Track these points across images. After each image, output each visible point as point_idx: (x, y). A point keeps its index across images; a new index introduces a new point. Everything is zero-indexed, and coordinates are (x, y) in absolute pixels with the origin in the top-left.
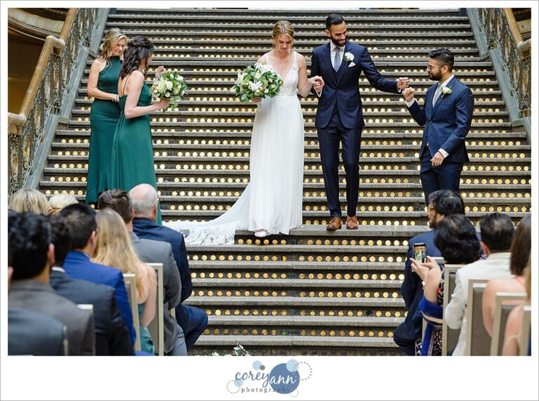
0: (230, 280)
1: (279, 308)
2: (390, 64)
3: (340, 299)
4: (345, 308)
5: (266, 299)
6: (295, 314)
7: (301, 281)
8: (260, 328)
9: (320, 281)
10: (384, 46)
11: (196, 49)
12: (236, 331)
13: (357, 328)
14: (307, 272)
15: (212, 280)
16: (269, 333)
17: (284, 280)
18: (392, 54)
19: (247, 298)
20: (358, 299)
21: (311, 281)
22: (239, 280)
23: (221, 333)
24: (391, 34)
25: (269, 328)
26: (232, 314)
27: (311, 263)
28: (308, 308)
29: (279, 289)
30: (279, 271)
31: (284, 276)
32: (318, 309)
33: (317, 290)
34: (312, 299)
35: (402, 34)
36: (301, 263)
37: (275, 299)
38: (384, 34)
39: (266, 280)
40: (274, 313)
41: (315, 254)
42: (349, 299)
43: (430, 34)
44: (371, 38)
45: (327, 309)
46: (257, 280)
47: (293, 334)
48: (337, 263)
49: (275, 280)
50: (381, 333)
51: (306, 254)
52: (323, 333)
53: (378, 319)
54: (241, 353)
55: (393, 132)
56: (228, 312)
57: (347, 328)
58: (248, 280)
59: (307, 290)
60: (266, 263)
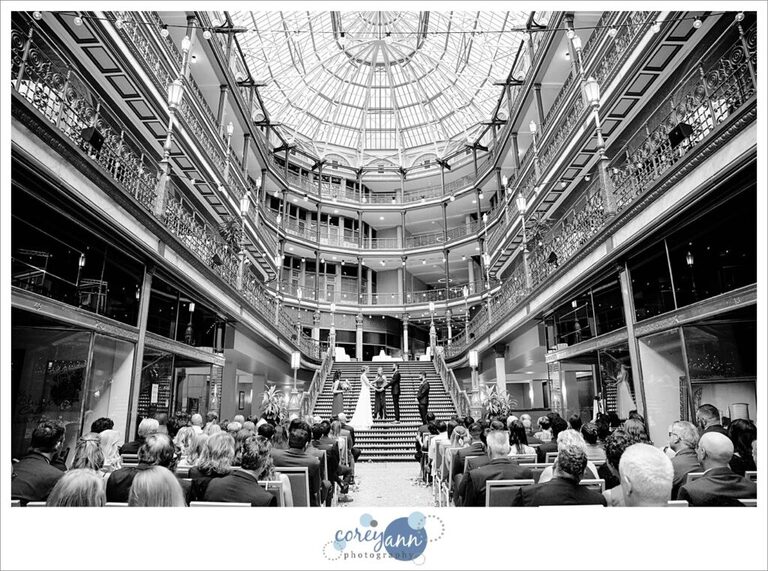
0: (367, 440)
1: (382, 448)
2: (412, 376)
3: (399, 445)
4: (400, 448)
5: (377, 446)
6: (386, 450)
7: (388, 440)
8: (376, 454)
9: (393, 440)
10: (409, 371)
11: (355, 373)
12: (369, 455)
13: (404, 454)
14: (389, 437)
15: (361, 440)
16: (379, 456)
17: (383, 440)
18: (411, 373)
19: (372, 445)
20: (404, 445)
21: (391, 440)
22: (370, 440)
23: (364, 456)
24: (413, 367)
25: (379, 454)
26: (368, 450)
27: (391, 435)
28: (390, 448)
29: (381, 443)
30: (381, 437)
31: (383, 438)
32: (393, 448)
33: (392, 442)
34: (391, 446)
35: (416, 367)
36: (387, 435)
37: (380, 446)
38: (410, 367)
39: (377, 440)
40: (380, 450)
41: (391, 432)
42: (401, 445)
43: (423, 367)
44: (406, 369)
45: (395, 448)
46: (375, 440)
47: (385, 456)
48: (398, 435)
49: (380, 440)
50: (409, 455)
51: (389, 432)
52: (394, 455)
53: (410, 451)
54: (370, 462)
55: (409, 395)
56: (366, 450)
57: (401, 454)
58: (372, 440)
59: (390, 443)
60: (378, 435)
